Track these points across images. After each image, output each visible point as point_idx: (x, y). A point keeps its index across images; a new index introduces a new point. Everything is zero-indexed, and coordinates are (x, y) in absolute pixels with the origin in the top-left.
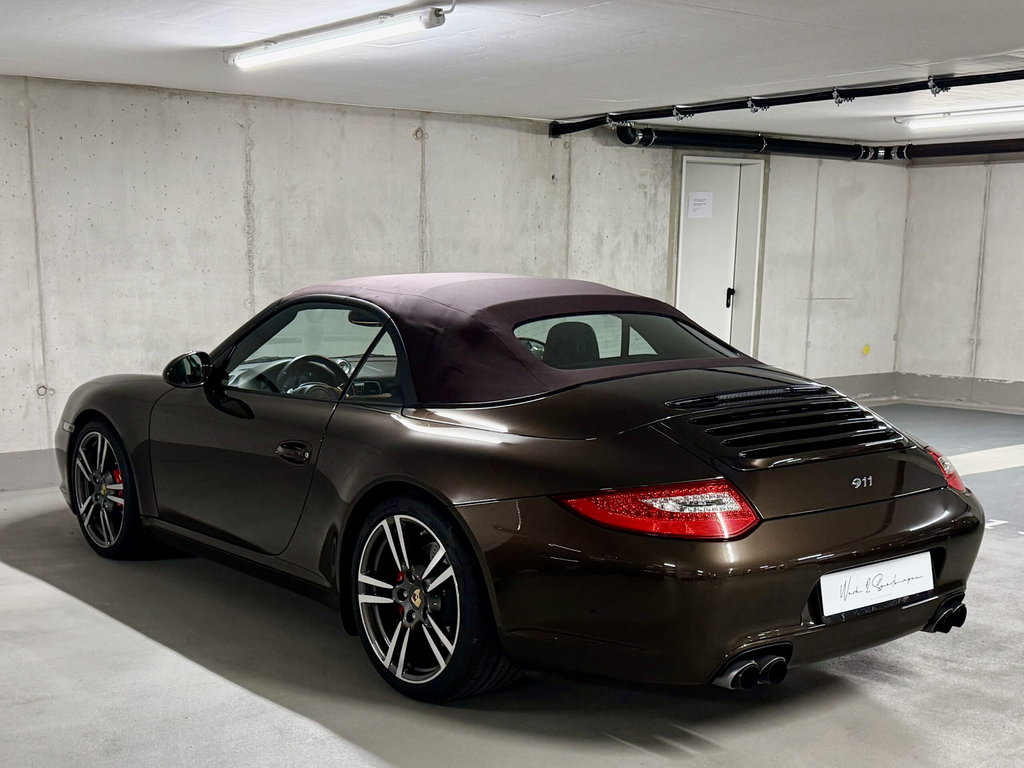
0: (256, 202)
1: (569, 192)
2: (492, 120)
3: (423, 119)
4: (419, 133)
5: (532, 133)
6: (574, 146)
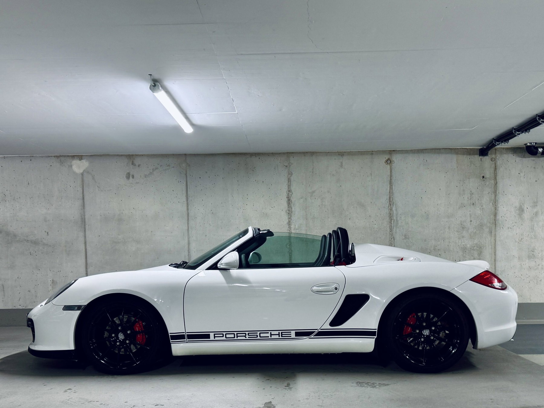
0: (293, 200)
1: (496, 184)
2: (438, 150)
3: (390, 154)
4: (389, 162)
5: (467, 155)
6: (498, 160)
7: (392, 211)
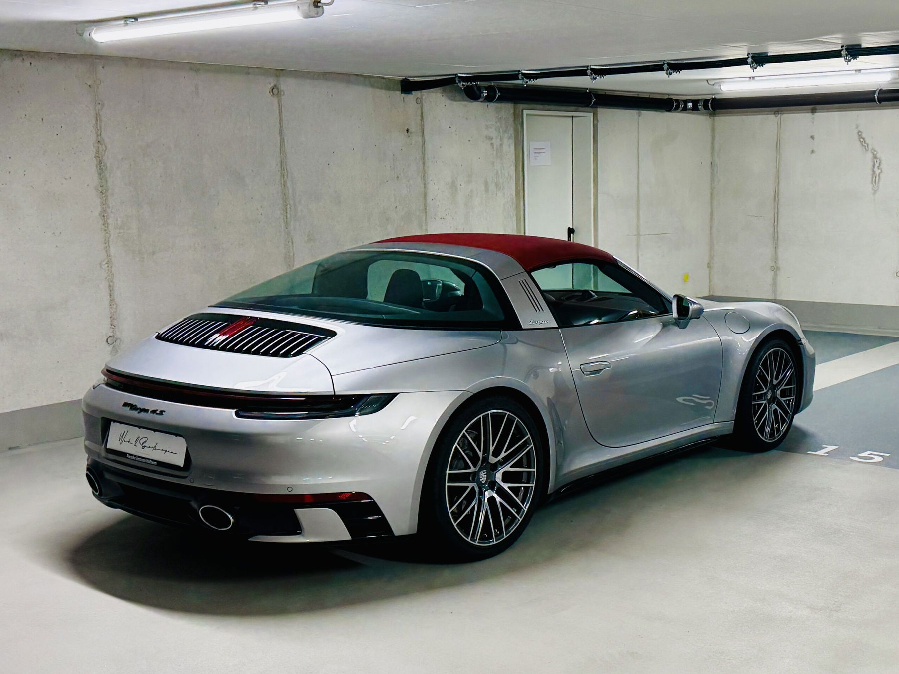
1: (423, 144)
2: (347, 77)
3: (277, 76)
4: (275, 90)
5: (385, 90)
6: (425, 102)
7: (286, 189)
